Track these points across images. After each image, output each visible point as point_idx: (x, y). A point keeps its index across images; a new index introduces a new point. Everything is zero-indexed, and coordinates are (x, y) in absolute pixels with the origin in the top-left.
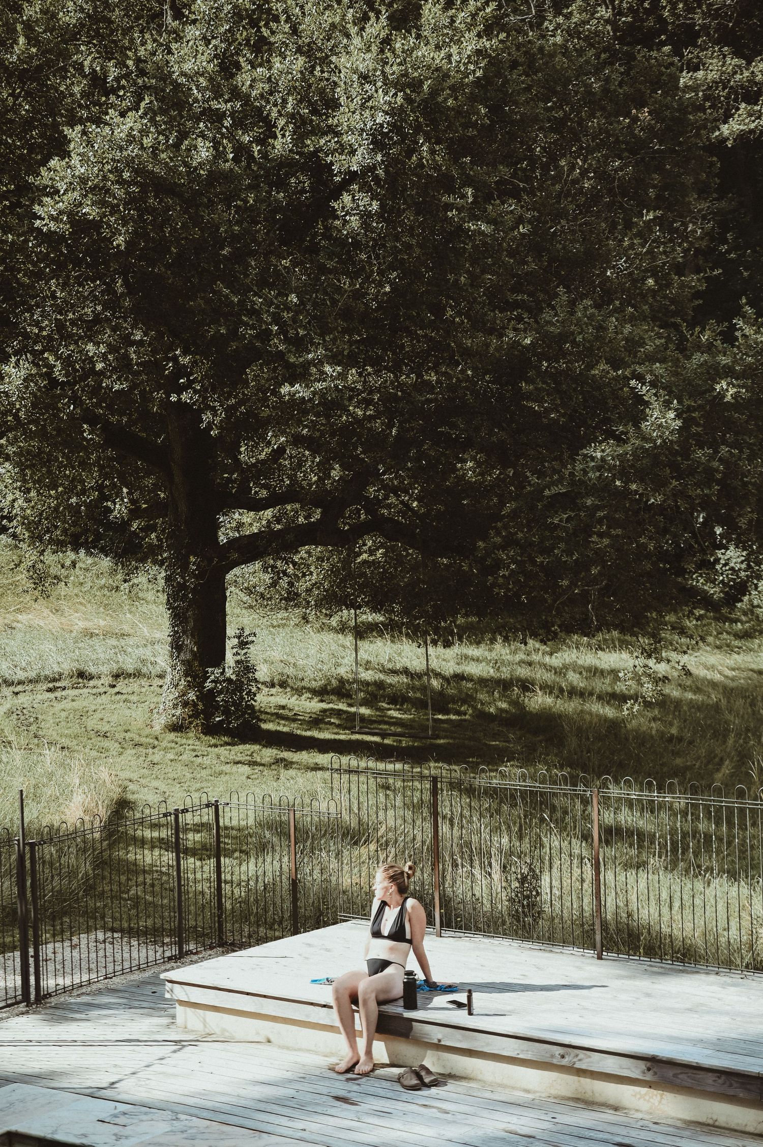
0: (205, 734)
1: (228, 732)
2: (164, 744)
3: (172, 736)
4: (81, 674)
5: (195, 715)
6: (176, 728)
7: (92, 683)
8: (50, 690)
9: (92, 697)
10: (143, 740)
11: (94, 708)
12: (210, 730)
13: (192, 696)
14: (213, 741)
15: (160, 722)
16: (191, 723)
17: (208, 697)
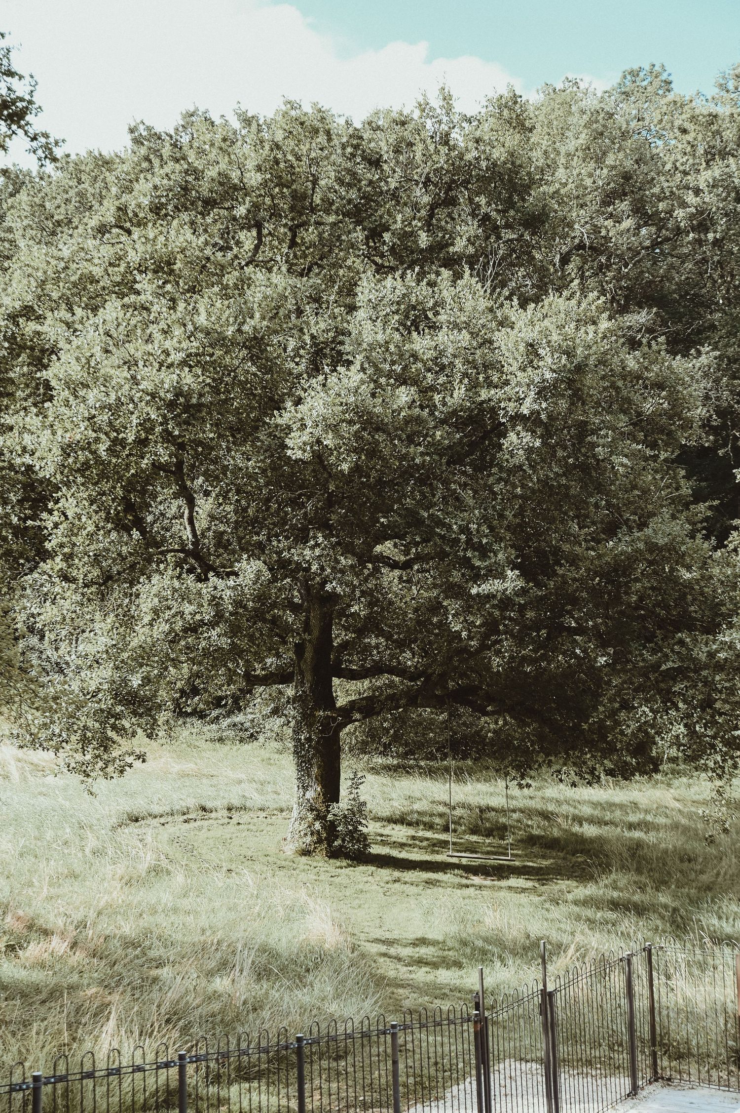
0: (330, 857)
1: (347, 856)
2: (302, 867)
3: (304, 859)
4: (204, 809)
5: (320, 841)
6: (306, 853)
7: (213, 815)
8: (185, 821)
9: (221, 827)
10: (284, 863)
11: (228, 836)
12: (334, 854)
13: (317, 826)
14: (338, 864)
15: (290, 849)
16: (315, 848)
17: (331, 829)
